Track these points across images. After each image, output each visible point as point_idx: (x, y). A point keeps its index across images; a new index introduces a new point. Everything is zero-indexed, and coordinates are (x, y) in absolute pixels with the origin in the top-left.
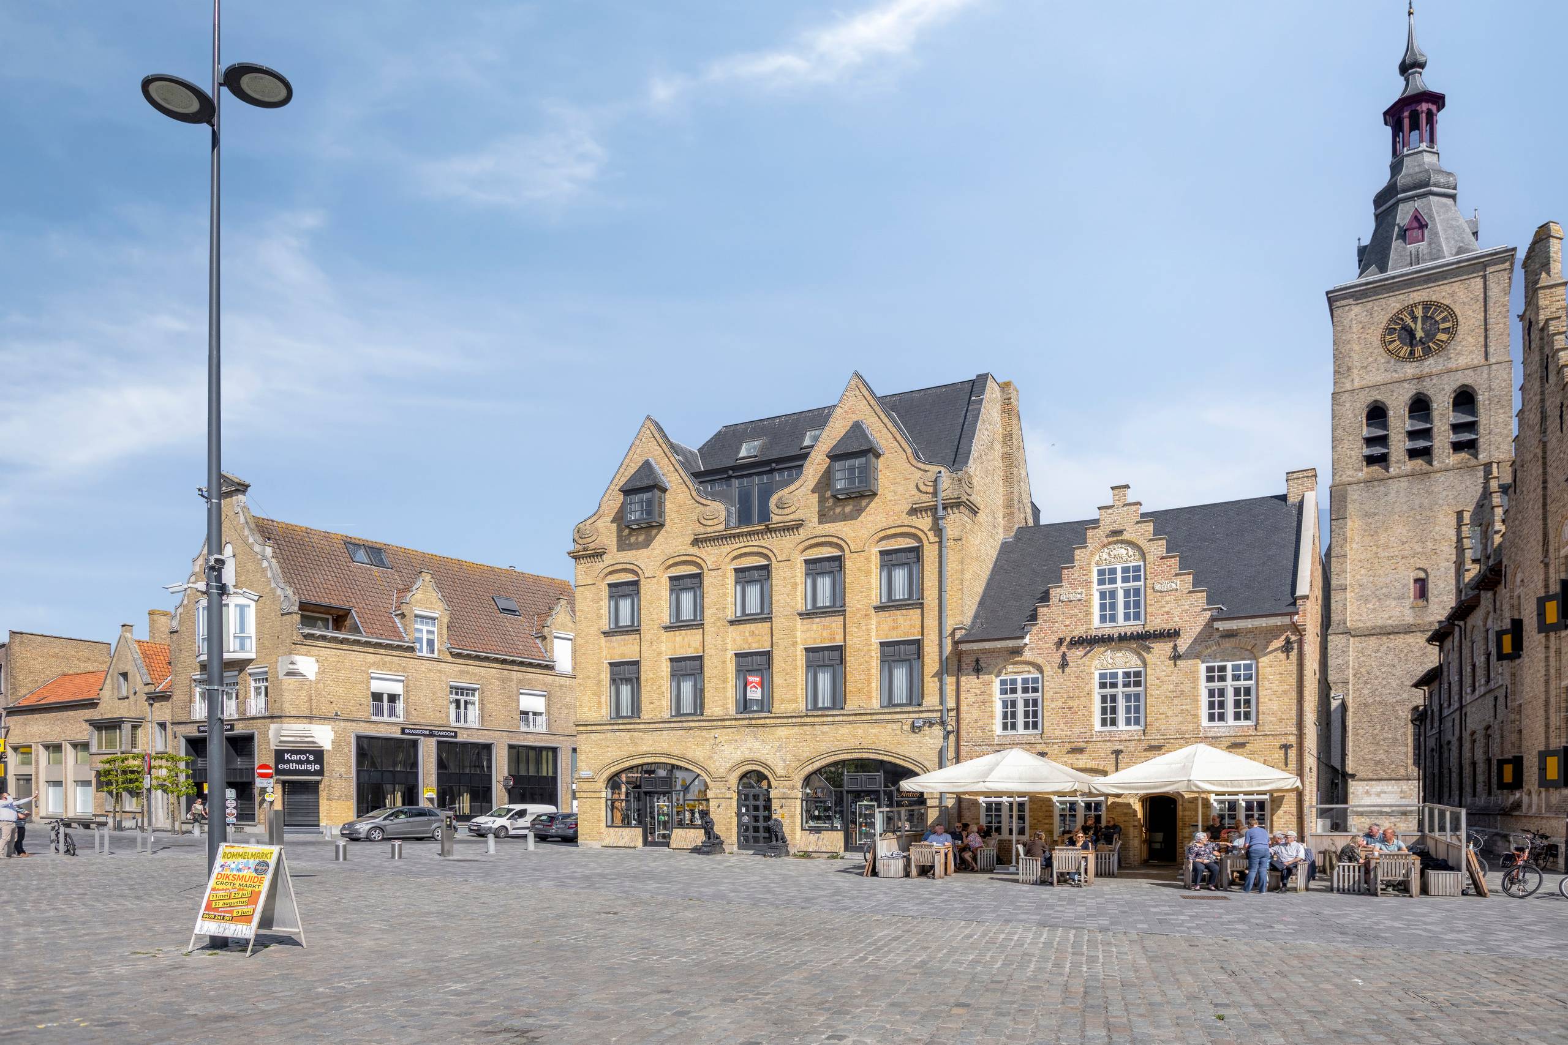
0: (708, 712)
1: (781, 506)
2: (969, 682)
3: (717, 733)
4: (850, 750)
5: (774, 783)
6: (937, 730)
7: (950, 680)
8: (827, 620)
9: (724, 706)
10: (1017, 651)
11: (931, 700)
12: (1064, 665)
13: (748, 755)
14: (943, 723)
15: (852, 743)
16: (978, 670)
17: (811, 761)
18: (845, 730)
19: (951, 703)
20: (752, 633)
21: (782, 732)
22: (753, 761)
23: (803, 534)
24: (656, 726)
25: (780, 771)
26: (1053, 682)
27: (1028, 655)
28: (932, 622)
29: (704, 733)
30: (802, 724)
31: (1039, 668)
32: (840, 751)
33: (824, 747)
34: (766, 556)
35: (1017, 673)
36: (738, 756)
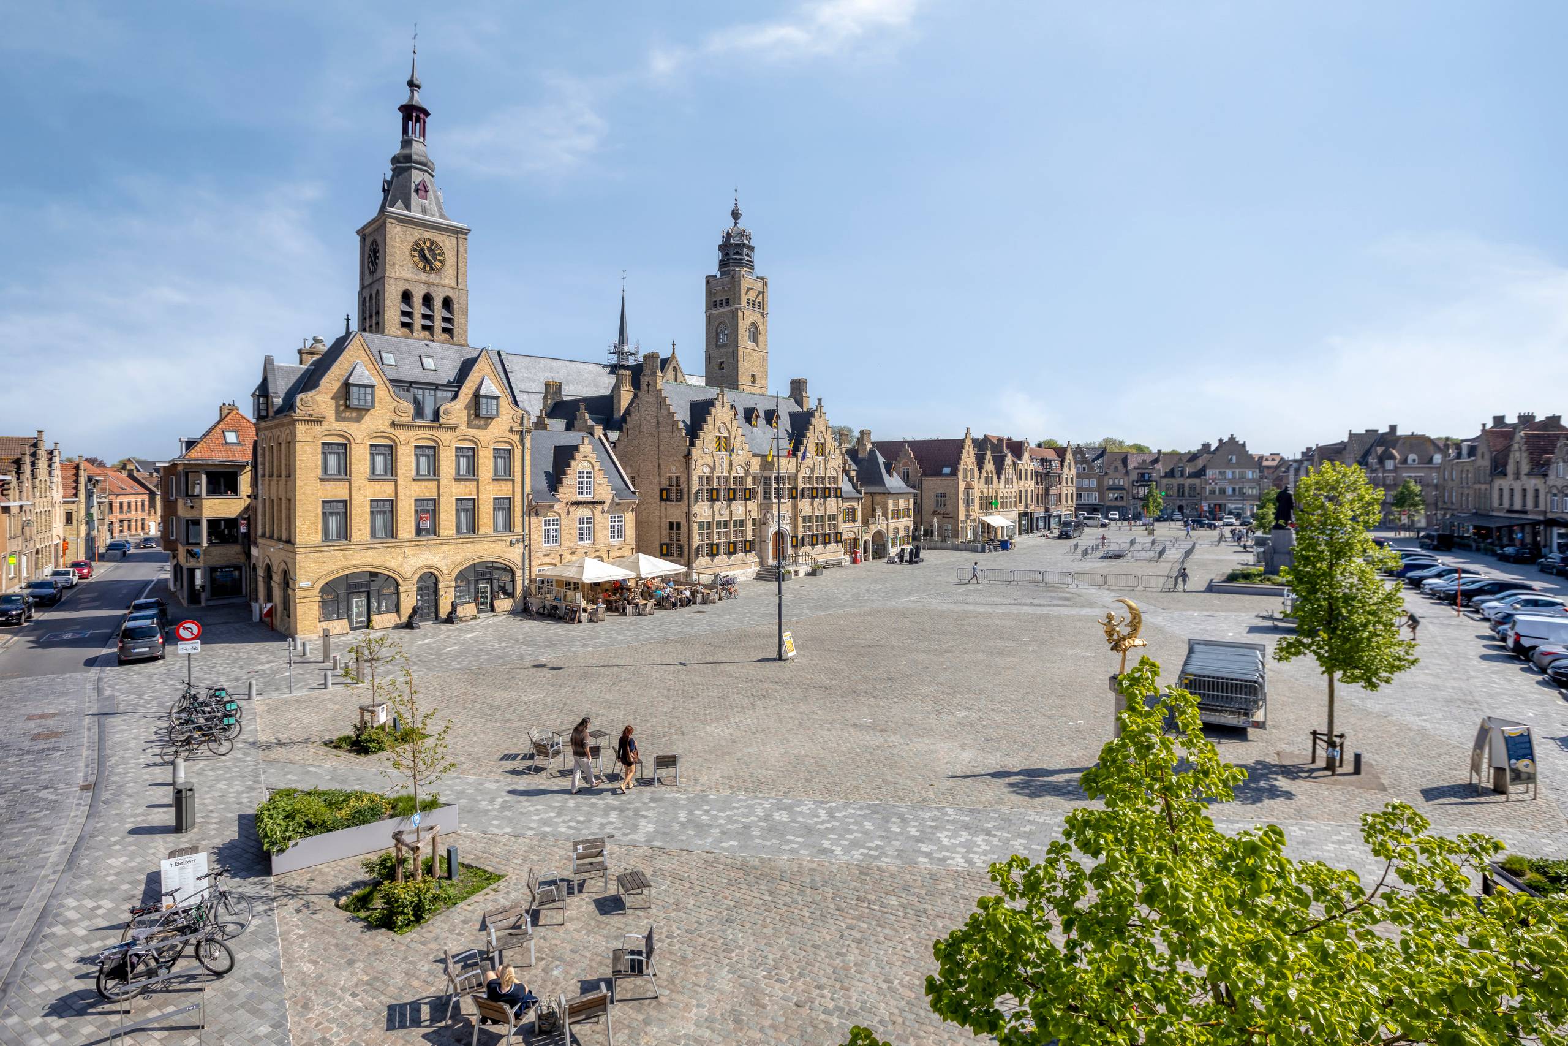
0: (400, 536)
1: (446, 413)
2: (534, 519)
3: (406, 549)
4: (482, 557)
5: (441, 579)
6: (521, 545)
7: (527, 519)
8: (468, 483)
9: (410, 532)
10: (552, 507)
11: (518, 529)
12: (568, 513)
13: (428, 563)
14: (523, 541)
15: (482, 553)
16: (537, 514)
17: (461, 563)
18: (478, 546)
19: (527, 531)
20: (426, 487)
21: (446, 548)
22: (430, 566)
23: (457, 433)
24: (361, 546)
25: (445, 572)
26: (565, 521)
27: (556, 509)
28: (518, 490)
29: (398, 550)
30: (456, 543)
31: (559, 515)
32: (478, 558)
33: (468, 555)
34: (436, 442)
35: (551, 516)
36: (419, 563)
